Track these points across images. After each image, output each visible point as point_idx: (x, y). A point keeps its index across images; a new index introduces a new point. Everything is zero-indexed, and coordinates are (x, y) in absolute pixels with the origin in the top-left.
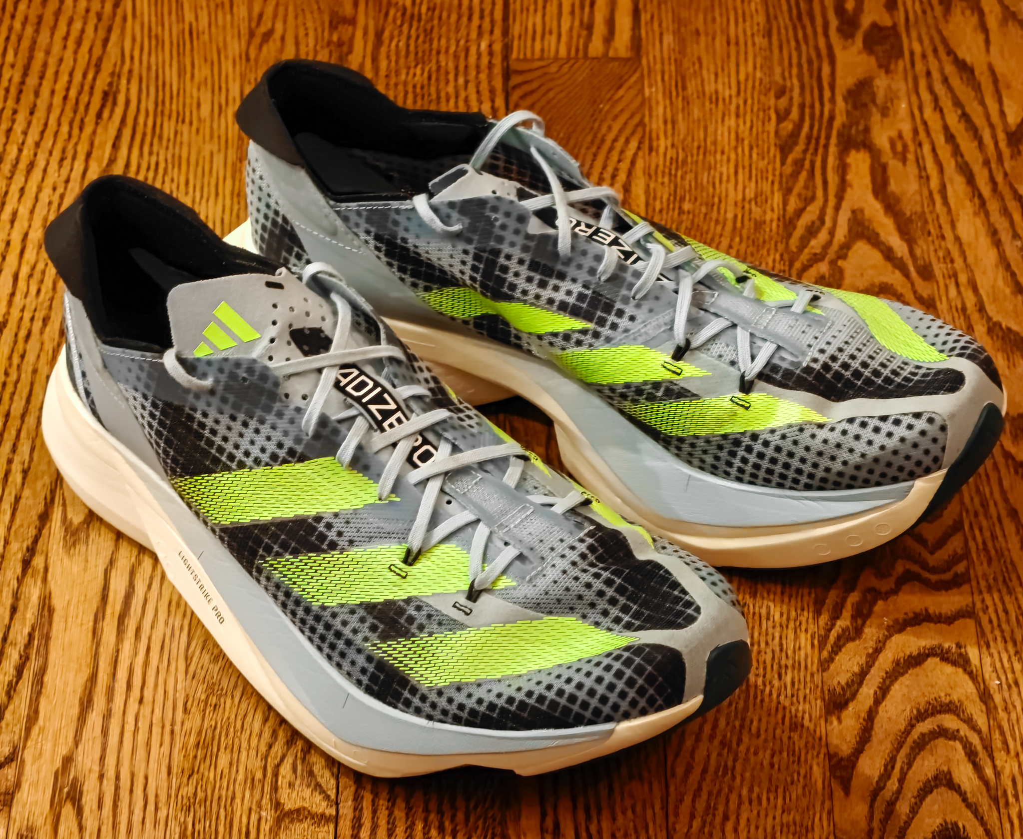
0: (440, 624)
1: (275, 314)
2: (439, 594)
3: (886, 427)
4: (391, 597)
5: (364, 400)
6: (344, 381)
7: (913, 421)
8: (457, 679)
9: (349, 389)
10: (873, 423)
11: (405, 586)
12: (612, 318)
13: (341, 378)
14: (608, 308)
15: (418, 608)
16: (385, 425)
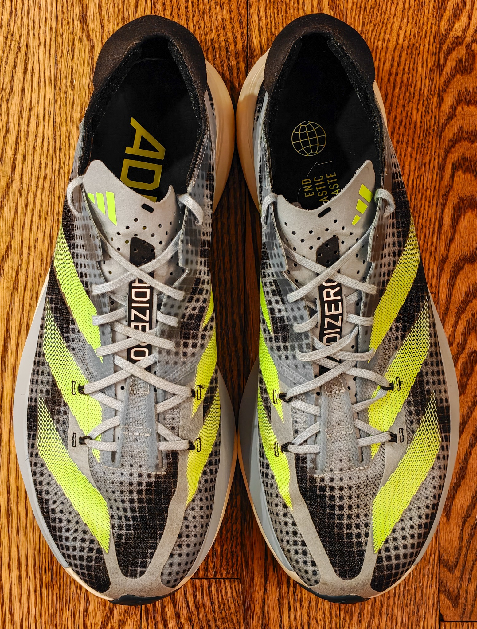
0: (64, 431)
1: (132, 224)
2: (76, 420)
3: (300, 548)
4: (63, 392)
5: (133, 305)
6: (137, 284)
7: (309, 563)
8: (46, 461)
9: (134, 291)
10: (298, 538)
11: (70, 397)
12: (281, 345)
13: (137, 281)
14: (285, 340)
15: (65, 413)
16: (133, 324)
